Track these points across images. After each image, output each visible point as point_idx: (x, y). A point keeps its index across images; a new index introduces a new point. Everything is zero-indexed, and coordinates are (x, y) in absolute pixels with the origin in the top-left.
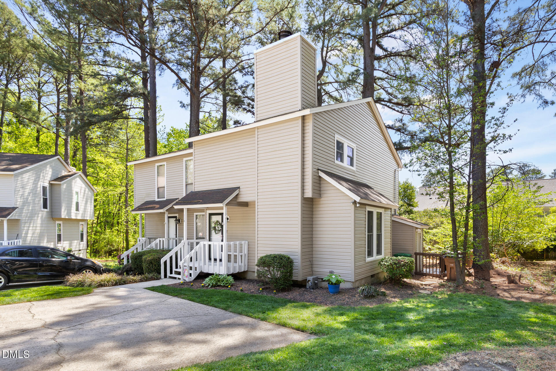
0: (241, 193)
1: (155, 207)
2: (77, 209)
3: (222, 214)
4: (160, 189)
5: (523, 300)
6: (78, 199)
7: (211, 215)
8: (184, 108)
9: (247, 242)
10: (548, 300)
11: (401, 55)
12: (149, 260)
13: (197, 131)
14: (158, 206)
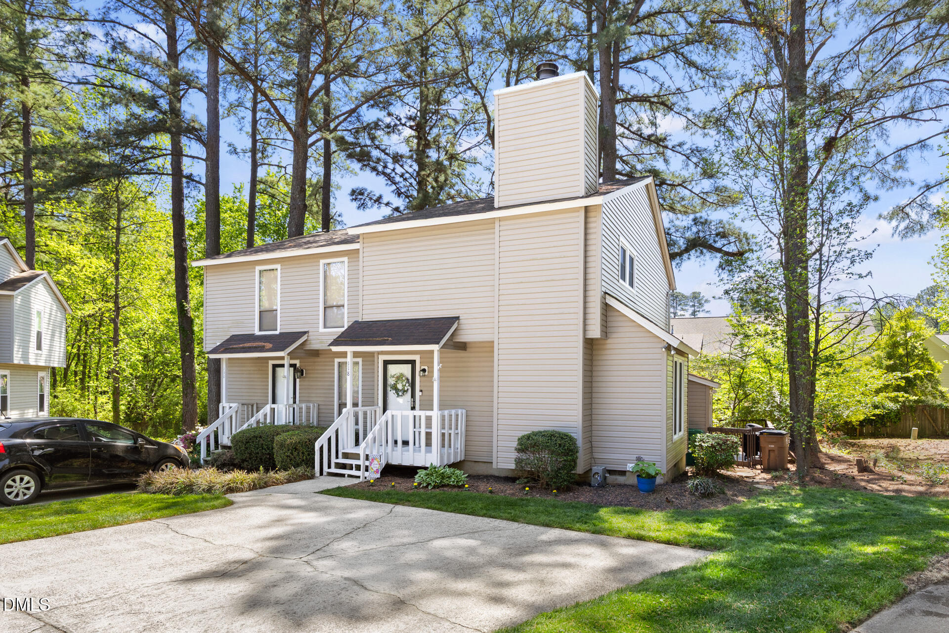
0: (462, 327)
1: (264, 346)
2: (39, 347)
3: (413, 363)
4: (264, 314)
5: (904, 494)
6: (40, 327)
7: (386, 363)
8: (234, 156)
9: (464, 411)
10: (937, 492)
11: (649, 101)
12: (291, 443)
13: (302, 207)
14: (269, 345)
